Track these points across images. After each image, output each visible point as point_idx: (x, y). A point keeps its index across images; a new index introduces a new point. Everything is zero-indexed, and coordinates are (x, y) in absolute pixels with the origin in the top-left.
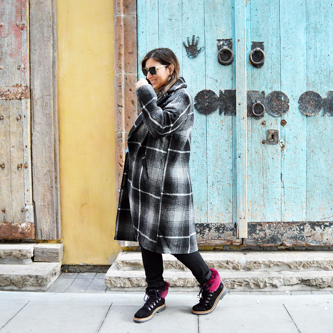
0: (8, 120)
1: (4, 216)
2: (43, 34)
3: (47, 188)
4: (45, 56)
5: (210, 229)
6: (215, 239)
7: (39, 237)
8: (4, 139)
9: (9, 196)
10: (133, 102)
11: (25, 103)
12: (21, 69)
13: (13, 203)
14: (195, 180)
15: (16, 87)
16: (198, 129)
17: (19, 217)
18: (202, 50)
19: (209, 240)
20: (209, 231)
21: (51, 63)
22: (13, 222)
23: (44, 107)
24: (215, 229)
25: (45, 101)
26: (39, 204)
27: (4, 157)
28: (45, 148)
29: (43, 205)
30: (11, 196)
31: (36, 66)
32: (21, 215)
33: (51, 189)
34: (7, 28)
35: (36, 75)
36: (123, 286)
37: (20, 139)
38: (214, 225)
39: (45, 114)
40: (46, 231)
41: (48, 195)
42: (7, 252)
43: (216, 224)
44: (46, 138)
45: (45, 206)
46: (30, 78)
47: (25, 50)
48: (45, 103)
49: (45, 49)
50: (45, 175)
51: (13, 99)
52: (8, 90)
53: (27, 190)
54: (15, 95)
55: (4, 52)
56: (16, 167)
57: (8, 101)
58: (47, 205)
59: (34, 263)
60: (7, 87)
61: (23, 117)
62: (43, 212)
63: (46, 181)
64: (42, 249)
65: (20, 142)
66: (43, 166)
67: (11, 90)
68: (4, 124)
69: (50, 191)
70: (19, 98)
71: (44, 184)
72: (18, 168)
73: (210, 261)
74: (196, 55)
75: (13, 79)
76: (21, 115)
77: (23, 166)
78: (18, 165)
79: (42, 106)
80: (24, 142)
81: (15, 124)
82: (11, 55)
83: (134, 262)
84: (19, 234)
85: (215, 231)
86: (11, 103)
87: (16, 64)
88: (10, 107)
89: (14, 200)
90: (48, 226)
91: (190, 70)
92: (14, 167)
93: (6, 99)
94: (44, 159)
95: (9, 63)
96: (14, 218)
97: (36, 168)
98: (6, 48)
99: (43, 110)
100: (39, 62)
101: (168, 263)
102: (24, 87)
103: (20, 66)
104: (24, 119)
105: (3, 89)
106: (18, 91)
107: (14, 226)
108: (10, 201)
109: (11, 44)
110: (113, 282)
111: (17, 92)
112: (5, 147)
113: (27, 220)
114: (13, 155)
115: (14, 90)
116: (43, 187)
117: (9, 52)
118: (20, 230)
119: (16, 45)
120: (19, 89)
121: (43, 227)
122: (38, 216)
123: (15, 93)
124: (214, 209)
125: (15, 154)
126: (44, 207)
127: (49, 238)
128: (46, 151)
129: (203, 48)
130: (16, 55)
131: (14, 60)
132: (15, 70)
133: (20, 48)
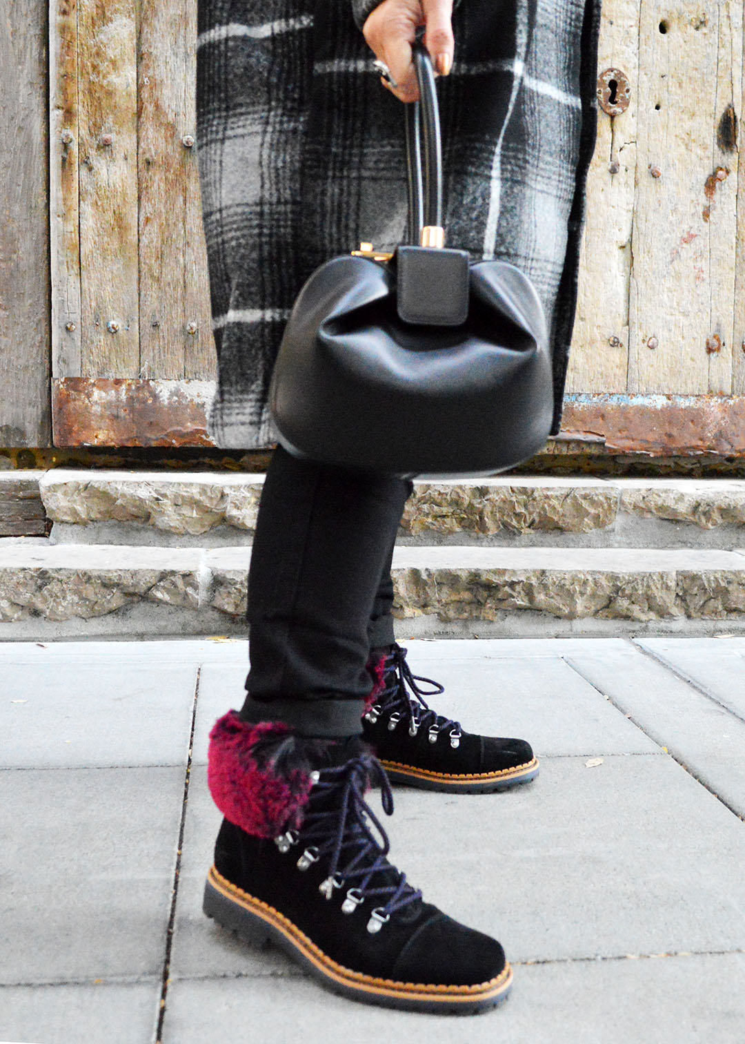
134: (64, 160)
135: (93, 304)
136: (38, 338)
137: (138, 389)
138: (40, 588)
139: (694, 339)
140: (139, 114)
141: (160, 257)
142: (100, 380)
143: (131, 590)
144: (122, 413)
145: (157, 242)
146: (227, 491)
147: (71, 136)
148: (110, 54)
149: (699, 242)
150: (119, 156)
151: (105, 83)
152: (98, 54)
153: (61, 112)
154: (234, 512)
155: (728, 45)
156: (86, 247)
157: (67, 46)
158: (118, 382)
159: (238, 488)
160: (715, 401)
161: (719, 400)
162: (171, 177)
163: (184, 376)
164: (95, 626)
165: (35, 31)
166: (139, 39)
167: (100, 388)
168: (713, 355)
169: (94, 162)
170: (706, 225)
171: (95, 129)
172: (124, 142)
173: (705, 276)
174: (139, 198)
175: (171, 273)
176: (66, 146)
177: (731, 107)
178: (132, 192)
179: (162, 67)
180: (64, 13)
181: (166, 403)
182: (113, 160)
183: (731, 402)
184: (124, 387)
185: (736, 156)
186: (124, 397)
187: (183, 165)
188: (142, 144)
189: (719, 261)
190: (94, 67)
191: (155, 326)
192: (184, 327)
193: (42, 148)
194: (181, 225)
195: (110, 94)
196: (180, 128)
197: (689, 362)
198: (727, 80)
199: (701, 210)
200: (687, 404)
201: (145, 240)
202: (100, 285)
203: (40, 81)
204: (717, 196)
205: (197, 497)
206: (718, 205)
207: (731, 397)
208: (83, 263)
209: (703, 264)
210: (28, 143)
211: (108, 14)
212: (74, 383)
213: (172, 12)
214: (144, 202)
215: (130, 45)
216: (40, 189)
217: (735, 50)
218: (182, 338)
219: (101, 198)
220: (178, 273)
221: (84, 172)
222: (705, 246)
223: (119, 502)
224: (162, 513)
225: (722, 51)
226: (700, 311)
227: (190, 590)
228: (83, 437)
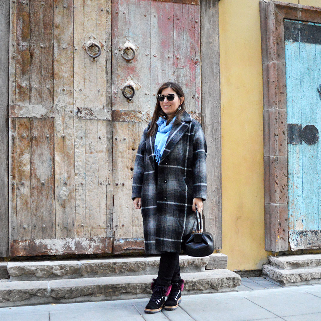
2: (213, 69)
3: (215, 204)
4: (215, 89)
10: (284, 133)
12: (195, 98)
15: (191, 113)
23: (214, 133)
25: (215, 127)
26: (208, 218)
28: (214, 168)
29: (211, 219)
31: (207, 97)
34: (183, 61)
35: (206, 105)
36: (295, 281)
39: (214, 139)
45: (214, 220)
46: (202, 107)
47: (198, 81)
48: (215, 130)
49: (214, 83)
50: (213, 192)
55: (180, 82)
59: (206, 270)
62: (211, 225)
63: (214, 197)
64: (214, 257)
66: (212, 184)
69: (217, 206)
71: (212, 200)
75: (189, 106)
79: (212, 132)
82: (187, 85)
83: (296, 262)
87: (191, 93)
90: (215, 237)
94: (213, 178)
98: (182, 79)
99: (213, 135)
100: (209, 93)
101: (318, 261)
102: (198, 114)
103: (194, 95)
109: (187, 76)
110: (288, 278)
116: (211, 203)
117: (184, 82)
119: (191, 77)
122: (206, 229)
128: (214, 171)
130: (190, 85)
131: (189, 90)
132: (190, 99)
133: (195, 80)
134: (13, 188)
135: (20, 222)
136: (6, 230)
137: (31, 242)
138: (9, 294)
140: (31, 176)
141: (36, 210)
142: (21, 240)
143: (32, 294)
144: (27, 248)
145: (35, 207)
146: (53, 267)
147: (15, 182)
148: (24, 162)
150: (26, 186)
151: (23, 169)
152: (21, 163)
153: (12, 177)
154: (55, 272)
156: (18, 209)
157: (13, 161)
158: (26, 240)
159: (56, 266)
162: (39, 191)
163: (42, 238)
164: (23, 303)
165: (5, 157)
166: (31, 158)
167: (21, 242)
169: (20, 188)
171: (20, 180)
172: (27, 183)
174: (31, 196)
175: (39, 214)
176: (13, 185)
178: (29, 195)
179: (36, 165)
180: (13, 153)
181: (38, 245)
182: (24, 187)
184: (27, 241)
186: (27, 244)
187: (41, 188)
188: (32, 183)
190: (20, 166)
191: (35, 226)
192: (42, 226)
193: (7, 185)
194: (41, 202)
195: (24, 172)
196: (41, 179)
201: (32, 206)
202: (21, 217)
203: (7, 169)
205: (46, 268)
208: (17, 212)
210: (4, 184)
211: (23, 153)
212: (15, 241)
213: (39, 152)
214: (32, 197)
215: (29, 160)
216: (6, 194)
218: (41, 229)
219: (22, 196)
220: (41, 214)
221: (17, 191)
223: (27, 271)
224: (38, 273)
227: (46, 293)
228: (17, 254)
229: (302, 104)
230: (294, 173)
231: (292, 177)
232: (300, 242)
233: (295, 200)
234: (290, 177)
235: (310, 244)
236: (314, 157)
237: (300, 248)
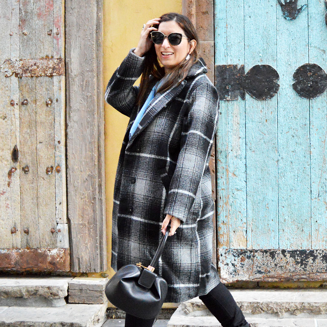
0: (34, 105)
1: (27, 239)
3: (87, 201)
4: (87, 17)
5: (315, 258)
6: (323, 273)
7: (76, 269)
8: (29, 131)
9: (35, 212)
11: (59, 82)
12: (52, 35)
13: (40, 221)
14: (294, 189)
15: (46, 59)
16: (298, 118)
17: (47, 240)
18: (303, 8)
19: (314, 273)
20: (314, 260)
21: (95, 27)
22: (39, 247)
23: (84, 88)
24: (322, 258)
25: (86, 79)
26: (76, 223)
27: (27, 156)
28: (86, 145)
29: (81, 224)
30: (37, 211)
31: (73, 31)
32: (51, 237)
33: (93, 202)
35: (73, 43)
37: (50, 132)
38: (321, 252)
39: (86, 97)
40: (86, 259)
41: (89, 209)
42: (30, 289)
43: (323, 251)
44: (86, 131)
45: (85, 225)
46: (65, 48)
47: (58, 8)
48: (86, 82)
49: (86, 7)
50: (84, 182)
51: (41, 76)
52: (35, 64)
53: (59, 203)
54: (44, 71)
55: (30, 11)
56: (45, 171)
57: (34, 78)
58: (87, 224)
59: (68, 305)
60: (33, 60)
61: (54, 101)
62: (81, 233)
63: (86, 190)
64: (80, 285)
65: (50, 135)
66: (82, 169)
67: (39, 63)
68: (28, 111)
69: (91, 204)
70: (50, 75)
71: (83, 194)
72: (47, 171)
73: (315, 303)
74: (296, 15)
75: (42, 48)
76: (52, 98)
77: (54, 169)
78: (47, 168)
79: (82, 86)
80: (55, 135)
81: (44, 111)
82: (39, 15)
84: (47, 264)
85: (323, 260)
86: (38, 81)
88: (37, 88)
89: (41, 217)
90: (89, 253)
91: (287, 37)
92: (42, 171)
93: (32, 77)
94: (83, 159)
95: (36, 26)
96: (41, 243)
97: (72, 171)
98: (32, 6)
99: (83, 91)
100: (78, 25)
102: (56, 60)
103: (51, 31)
104: (56, 103)
105: (28, 63)
106: (49, 65)
107: (41, 253)
108: (35, 218)
109: (40, 1)
111: (47, 66)
112: (29, 143)
113: (59, 244)
114: (41, 153)
115: (42, 64)
116: (82, 199)
117: (36, 11)
118: (49, 259)
119: (46, 2)
120: (49, 63)
121: (81, 254)
122: (74, 239)
123: (44, 67)
124: (321, 230)
125: (44, 153)
126: (83, 226)
127: (89, 269)
128: (86, 148)
129: (305, 7)
130: (45, 15)
131: (43, 22)
132: (44, 36)
133: (52, 6)
139: (7, 228)
149: (7, 195)
155: (14, 124)
160: (14, 251)
161: (16, 251)
168: (14, 234)
170: (9, 188)
173: (9, 206)
177: (16, 146)
183: (20, 251)
185: (18, 163)
189: (14, 201)
197: (5, 237)
198: (14, 137)
199: (7, 183)
200: (4, 252)
204: (12, 178)
206: (13, 181)
207: (20, 249)
209: (8, 202)
217: (17, 126)
222: (9, 196)
225: (12, 127)
226: (8, 218)
229: (246, 30)
230: (229, 151)
231: (224, 157)
232: (240, 268)
233: (230, 196)
234: (220, 157)
235: (260, 272)
236: (268, 122)
237: (240, 279)
